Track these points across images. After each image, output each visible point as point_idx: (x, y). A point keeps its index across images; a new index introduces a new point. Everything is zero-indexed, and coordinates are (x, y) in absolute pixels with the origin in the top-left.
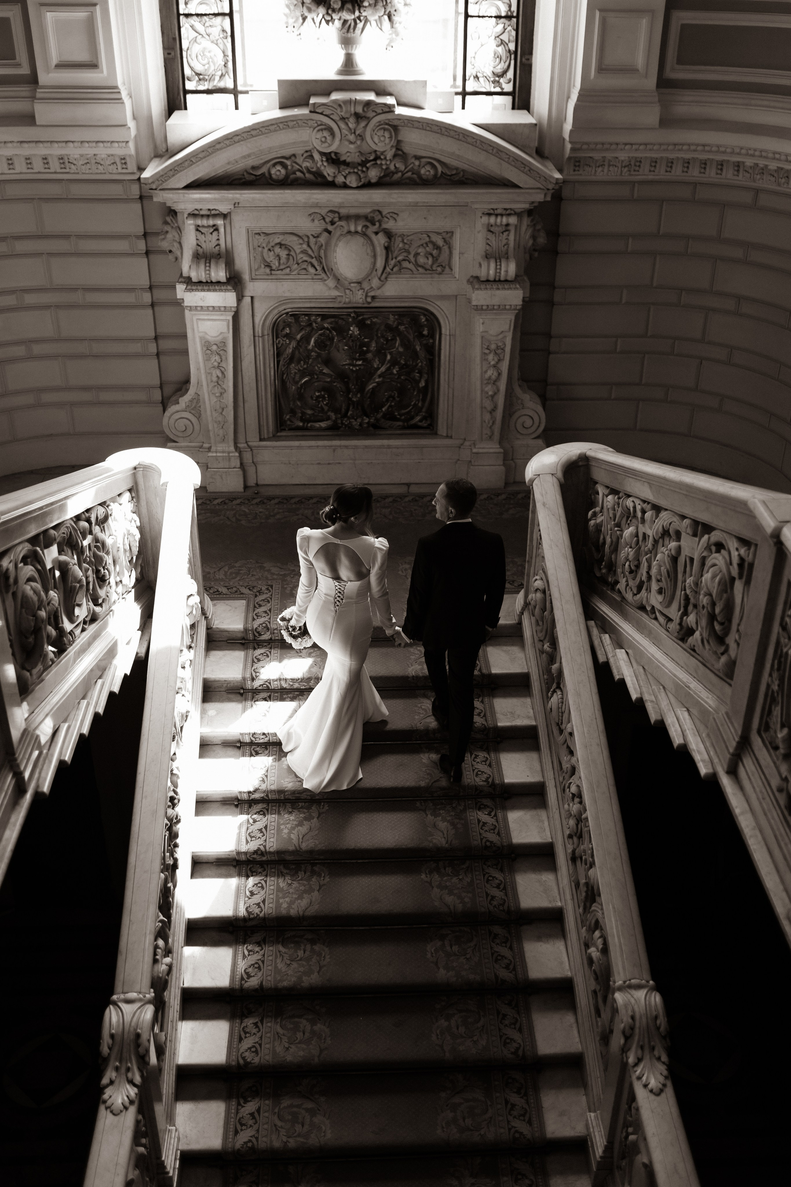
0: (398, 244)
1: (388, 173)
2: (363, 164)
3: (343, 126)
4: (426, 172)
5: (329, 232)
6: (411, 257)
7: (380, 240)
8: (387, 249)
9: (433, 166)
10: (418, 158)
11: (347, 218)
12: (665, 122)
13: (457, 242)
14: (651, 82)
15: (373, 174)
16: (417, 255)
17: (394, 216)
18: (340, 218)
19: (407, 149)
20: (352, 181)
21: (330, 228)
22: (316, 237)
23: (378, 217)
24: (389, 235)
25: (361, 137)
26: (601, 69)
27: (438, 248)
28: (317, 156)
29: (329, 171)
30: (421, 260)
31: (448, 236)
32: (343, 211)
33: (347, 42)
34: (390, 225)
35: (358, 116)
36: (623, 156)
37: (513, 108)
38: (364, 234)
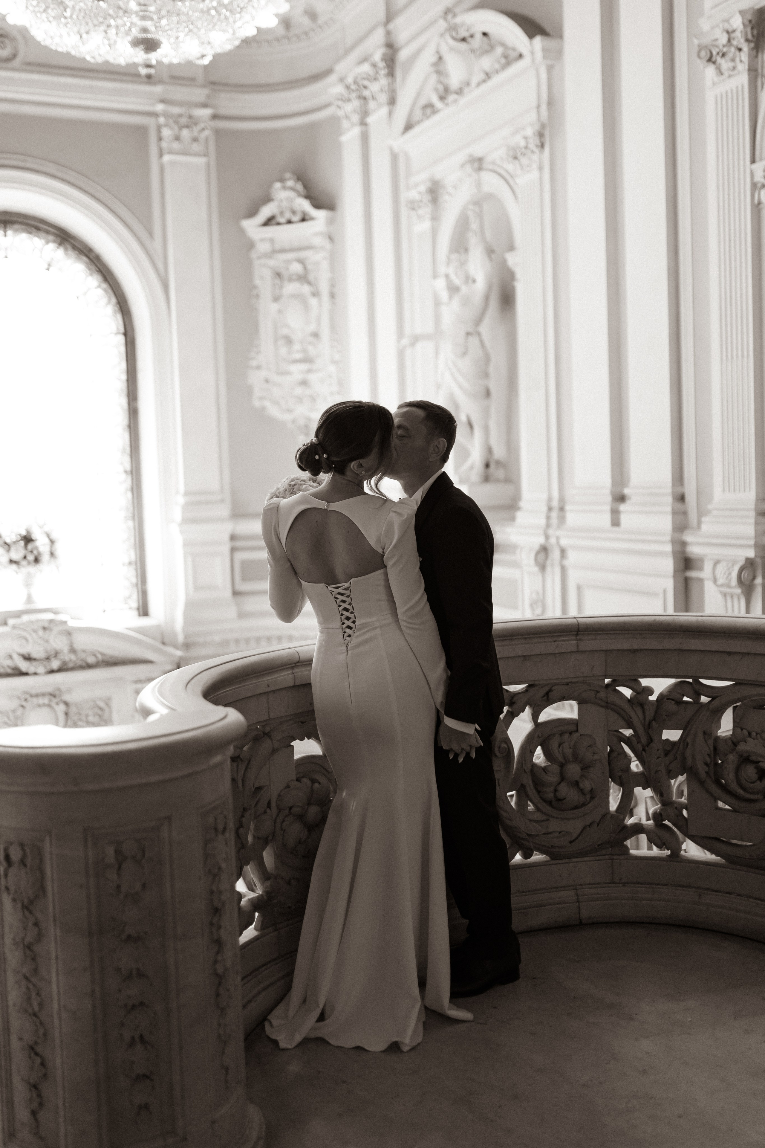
0: (73, 710)
1: (65, 663)
2: (48, 658)
3: (34, 635)
4: (91, 660)
5: (23, 706)
6: (84, 718)
7: (62, 708)
8: (66, 714)
9: (95, 656)
10: (84, 651)
11: (37, 696)
12: (241, 615)
13: (115, 704)
14: (228, 593)
15: (55, 664)
16: (87, 716)
17: (69, 691)
18: (32, 696)
19: (77, 646)
20: (41, 670)
21: (24, 704)
22: (14, 711)
23: (57, 693)
24: (66, 704)
25: (47, 641)
26: (197, 588)
27: (101, 709)
28: (16, 657)
29: (24, 666)
30: (91, 719)
31: (108, 701)
32: (33, 692)
33: (28, 584)
34: (67, 697)
35: (45, 629)
36: (217, 638)
37: (139, 615)
38: (49, 706)
